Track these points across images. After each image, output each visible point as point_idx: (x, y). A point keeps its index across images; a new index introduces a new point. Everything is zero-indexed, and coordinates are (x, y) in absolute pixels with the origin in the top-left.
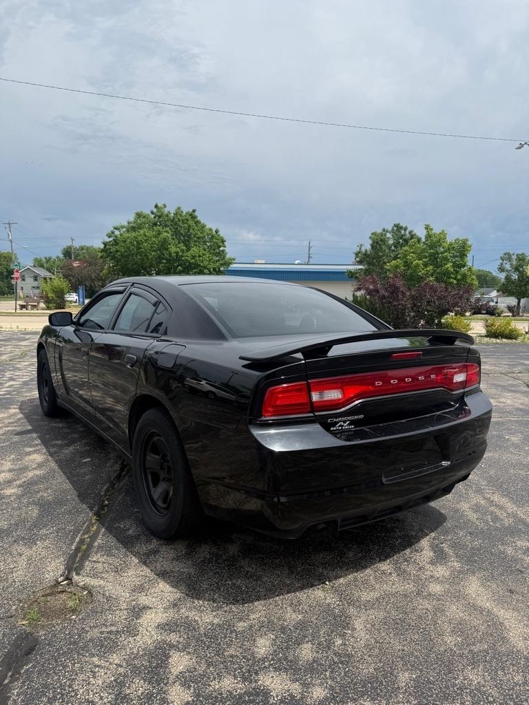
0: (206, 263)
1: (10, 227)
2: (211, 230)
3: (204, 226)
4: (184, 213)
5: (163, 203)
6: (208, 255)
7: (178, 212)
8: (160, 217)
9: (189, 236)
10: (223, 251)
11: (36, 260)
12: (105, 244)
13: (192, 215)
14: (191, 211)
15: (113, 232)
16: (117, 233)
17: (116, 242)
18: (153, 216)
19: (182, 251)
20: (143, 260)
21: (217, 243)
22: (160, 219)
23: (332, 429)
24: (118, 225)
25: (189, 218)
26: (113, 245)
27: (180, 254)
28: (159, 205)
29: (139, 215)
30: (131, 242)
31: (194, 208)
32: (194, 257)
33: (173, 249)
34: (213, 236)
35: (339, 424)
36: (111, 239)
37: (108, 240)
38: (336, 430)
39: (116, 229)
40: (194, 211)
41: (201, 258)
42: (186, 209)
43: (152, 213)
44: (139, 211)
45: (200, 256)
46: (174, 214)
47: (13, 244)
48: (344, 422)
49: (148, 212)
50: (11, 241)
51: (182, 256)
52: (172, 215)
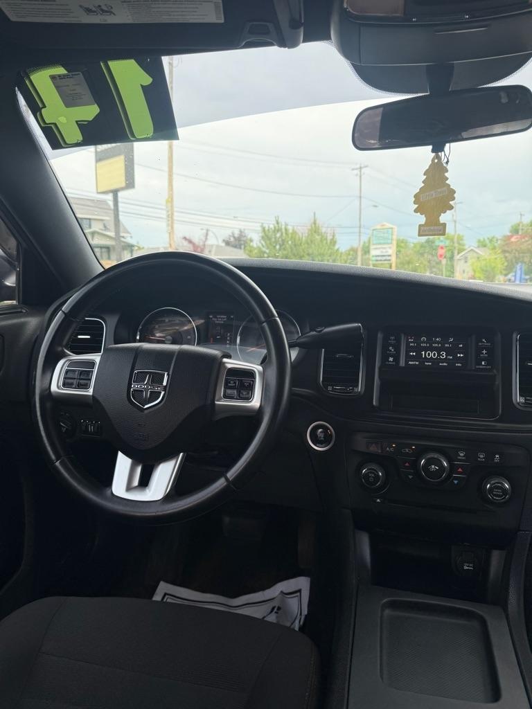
47: (457, 225)
50: (455, 222)
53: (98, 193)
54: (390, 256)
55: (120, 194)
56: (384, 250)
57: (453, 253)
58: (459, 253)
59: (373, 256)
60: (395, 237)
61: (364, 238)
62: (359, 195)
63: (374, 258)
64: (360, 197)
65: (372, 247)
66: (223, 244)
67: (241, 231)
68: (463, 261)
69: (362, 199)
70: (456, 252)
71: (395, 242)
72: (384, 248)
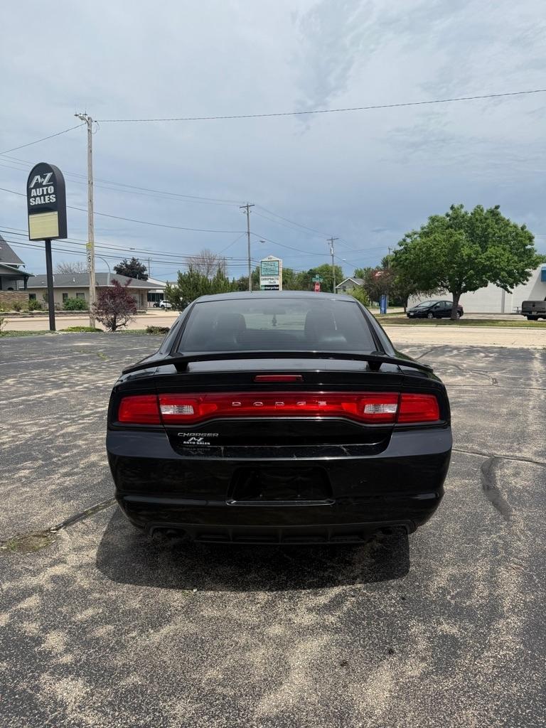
0: (503, 264)
1: (332, 243)
2: (515, 227)
3: (507, 224)
4: (485, 211)
5: (460, 204)
6: (507, 255)
7: (479, 210)
8: (454, 219)
9: (486, 237)
10: (530, 250)
11: (357, 272)
12: (396, 253)
13: (494, 213)
14: (493, 207)
15: (404, 240)
16: (409, 240)
17: (406, 250)
18: (448, 218)
19: (477, 253)
20: (432, 265)
21: (521, 241)
22: (456, 220)
23: (185, 442)
24: (410, 232)
25: (489, 216)
26: (403, 253)
27: (473, 256)
28: (456, 206)
29: (433, 220)
30: (420, 249)
31: (497, 204)
32: (489, 258)
33: (466, 251)
34: (517, 234)
35: (192, 439)
36: (402, 247)
37: (399, 248)
38: (190, 444)
39: (408, 236)
40: (497, 207)
41: (498, 260)
42: (487, 207)
43: (448, 215)
44: (433, 215)
45: (497, 257)
46: (472, 214)
47: (334, 258)
48: (197, 437)
49: (443, 215)
50: (333, 256)
51: (476, 259)
52: (470, 215)
53: (30, 240)
54: (278, 286)
55: (52, 242)
56: (272, 281)
57: (332, 285)
58: (337, 284)
59: (262, 286)
60: (281, 270)
61: (253, 269)
62: (247, 231)
63: (264, 288)
64: (249, 233)
65: (261, 278)
66: (115, 272)
67: (134, 259)
68: (342, 290)
69: (251, 234)
70: (334, 283)
71: (281, 274)
72: (272, 279)
